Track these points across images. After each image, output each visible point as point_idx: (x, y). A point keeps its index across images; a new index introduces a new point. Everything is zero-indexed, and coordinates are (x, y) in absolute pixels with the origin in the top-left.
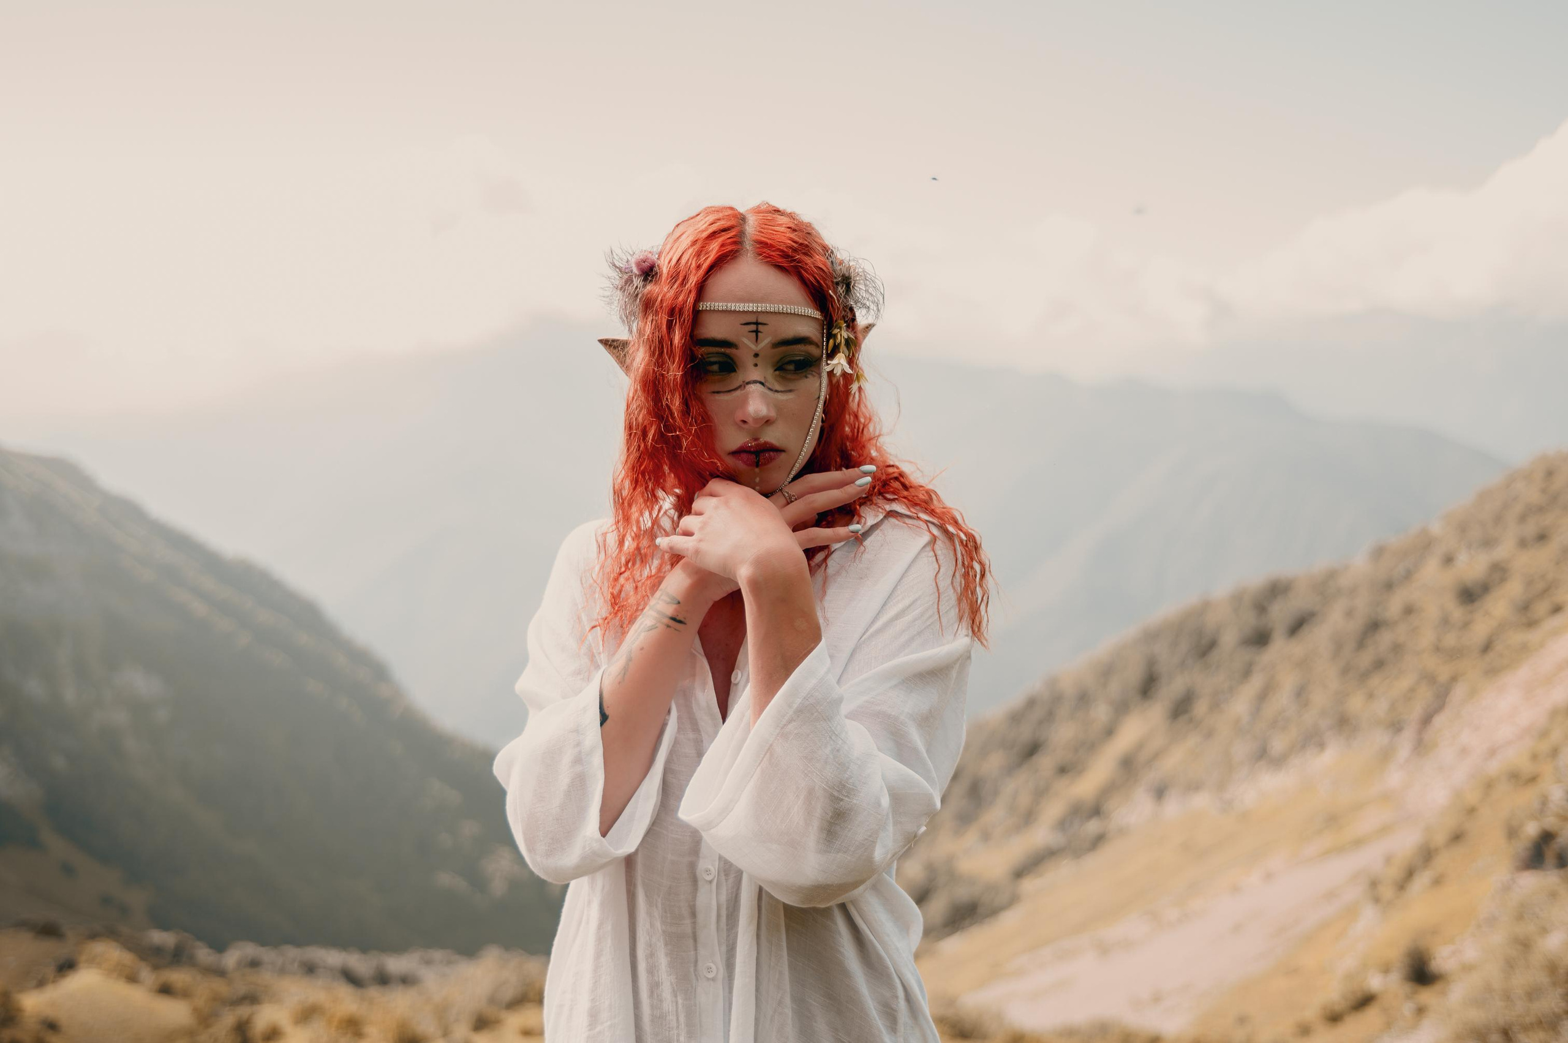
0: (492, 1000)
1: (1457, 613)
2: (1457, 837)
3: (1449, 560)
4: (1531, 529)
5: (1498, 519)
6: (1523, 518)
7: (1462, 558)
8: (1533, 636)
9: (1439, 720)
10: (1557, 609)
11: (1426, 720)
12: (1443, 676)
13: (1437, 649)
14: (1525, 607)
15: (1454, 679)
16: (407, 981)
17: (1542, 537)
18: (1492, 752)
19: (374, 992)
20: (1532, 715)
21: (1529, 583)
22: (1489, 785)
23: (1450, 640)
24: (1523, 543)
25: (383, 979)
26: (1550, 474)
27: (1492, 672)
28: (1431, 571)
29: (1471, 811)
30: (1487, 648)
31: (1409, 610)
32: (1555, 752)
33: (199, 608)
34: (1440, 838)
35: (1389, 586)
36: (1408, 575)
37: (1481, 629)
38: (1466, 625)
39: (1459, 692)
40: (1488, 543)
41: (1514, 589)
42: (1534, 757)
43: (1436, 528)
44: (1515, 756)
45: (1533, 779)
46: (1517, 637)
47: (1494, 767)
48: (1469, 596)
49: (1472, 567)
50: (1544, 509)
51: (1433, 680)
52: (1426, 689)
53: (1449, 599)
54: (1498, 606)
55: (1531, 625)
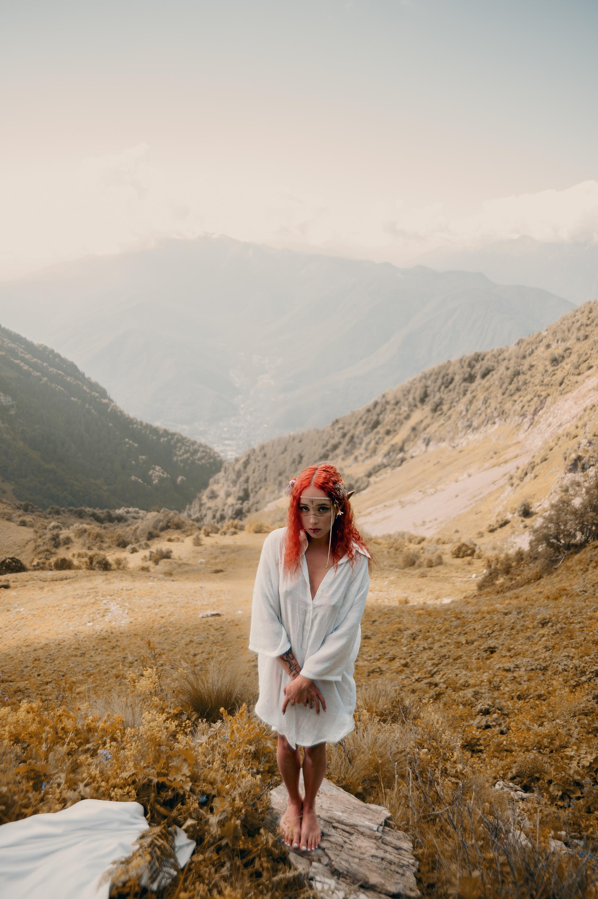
0: (155, 527)
1: (550, 369)
2: (544, 460)
3: (548, 346)
4: (581, 334)
5: (569, 330)
6: (579, 329)
7: (554, 346)
8: (579, 378)
9: (541, 413)
10: (590, 368)
11: (535, 413)
12: (544, 394)
13: (542, 383)
14: (577, 367)
15: (549, 395)
16: (120, 519)
17: (586, 337)
18: (561, 425)
19: (107, 524)
20: (577, 410)
21: (580, 356)
22: (558, 439)
23: (547, 380)
25: (111, 519)
26: (591, 311)
27: (562, 393)
28: (541, 352)
29: (551, 449)
31: (531, 367)
32: (585, 425)
33: (26, 367)
34: (538, 460)
35: (524, 357)
36: (531, 353)
37: (559, 375)
38: (554, 373)
39: (549, 401)
40: (564, 340)
41: (573, 358)
42: (577, 427)
43: (544, 333)
44: (569, 427)
45: (575, 436)
46: (574, 378)
47: (560, 431)
48: (555, 361)
49: (557, 349)
50: (587, 325)
51: (539, 396)
52: (536, 399)
53: (547, 363)
54: (567, 366)
55: (579, 374)
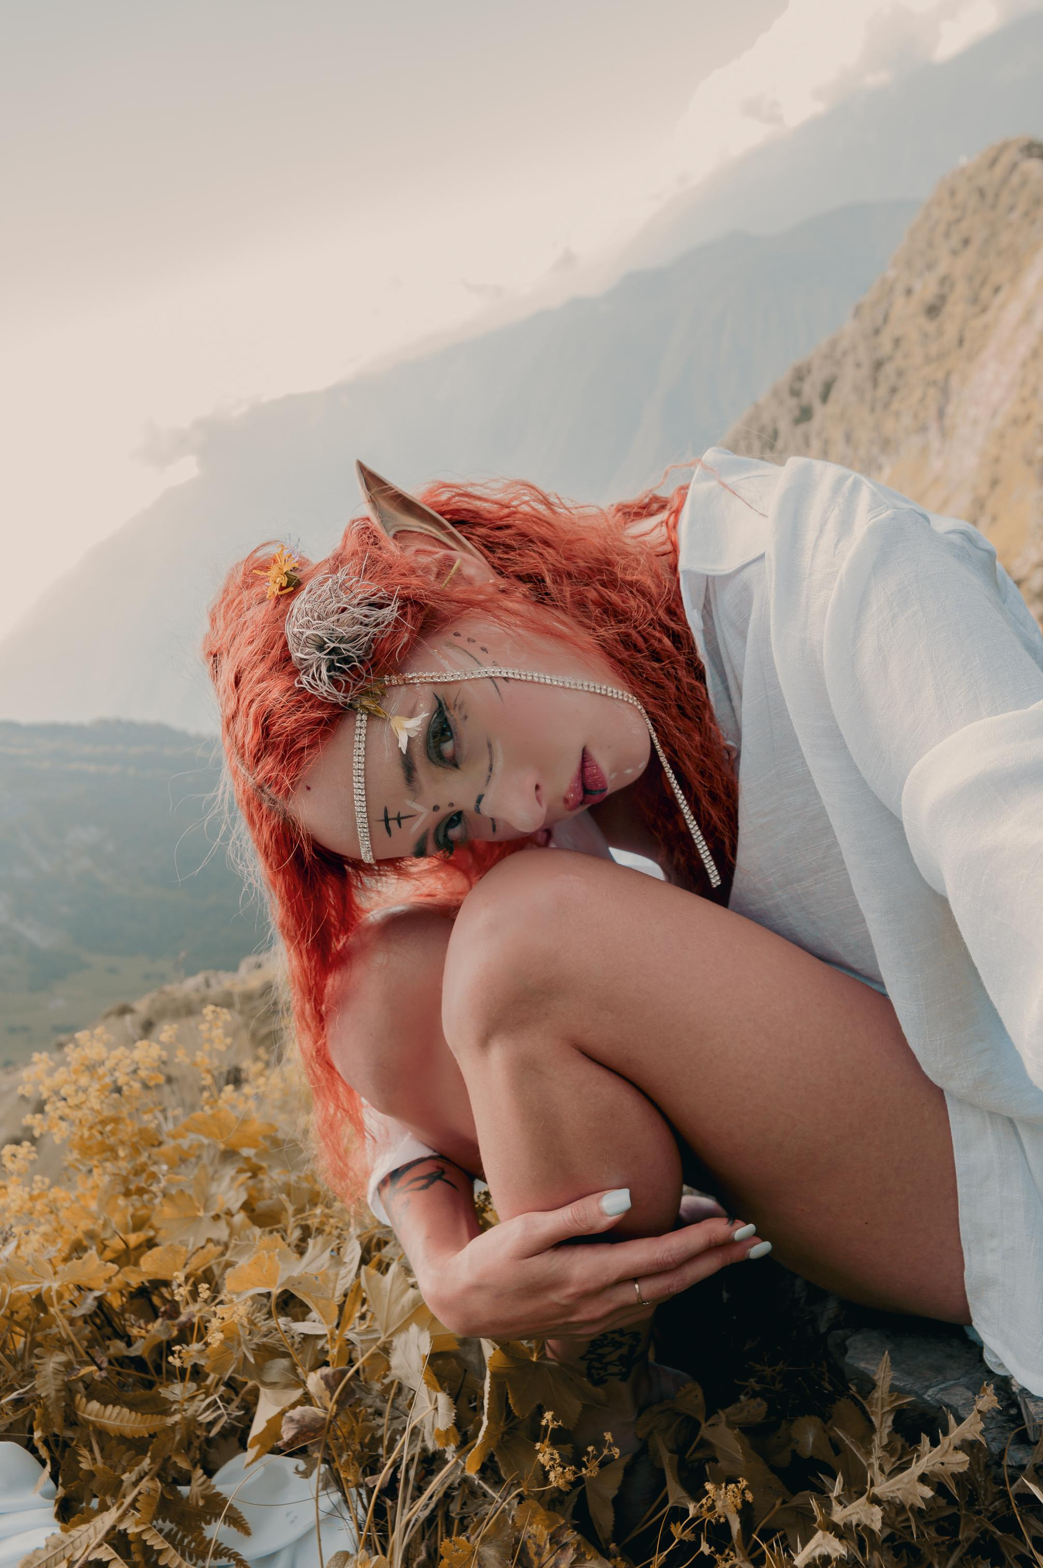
1: (931, 327)
2: (994, 483)
3: (909, 292)
4: (955, 241)
5: (930, 245)
6: (947, 235)
7: (918, 286)
8: (988, 316)
9: (950, 409)
10: (997, 290)
11: (941, 414)
12: (940, 375)
13: (928, 360)
14: (975, 300)
15: (948, 374)
17: (966, 242)
18: (994, 414)
20: (1010, 373)
21: (970, 279)
22: (1001, 436)
23: (934, 349)
24: (955, 253)
26: (953, 193)
27: (971, 357)
28: (901, 307)
29: (997, 460)
30: (961, 342)
31: (897, 342)
32: (1035, 391)
33: (90, 768)
34: (983, 489)
35: (877, 332)
36: (886, 319)
37: (951, 331)
38: (940, 332)
39: (954, 381)
40: (930, 267)
41: (961, 289)
42: (1024, 401)
43: (891, 274)
44: (1010, 408)
45: (1028, 418)
46: (978, 323)
47: (999, 422)
48: (933, 310)
49: (926, 289)
50: (958, 221)
51: (934, 383)
52: (932, 392)
53: (922, 320)
54: (956, 308)
55: (984, 310)
